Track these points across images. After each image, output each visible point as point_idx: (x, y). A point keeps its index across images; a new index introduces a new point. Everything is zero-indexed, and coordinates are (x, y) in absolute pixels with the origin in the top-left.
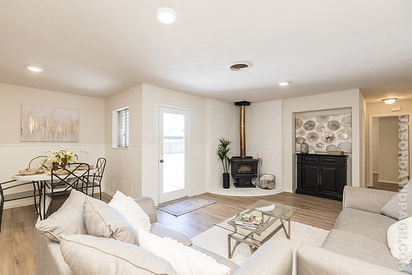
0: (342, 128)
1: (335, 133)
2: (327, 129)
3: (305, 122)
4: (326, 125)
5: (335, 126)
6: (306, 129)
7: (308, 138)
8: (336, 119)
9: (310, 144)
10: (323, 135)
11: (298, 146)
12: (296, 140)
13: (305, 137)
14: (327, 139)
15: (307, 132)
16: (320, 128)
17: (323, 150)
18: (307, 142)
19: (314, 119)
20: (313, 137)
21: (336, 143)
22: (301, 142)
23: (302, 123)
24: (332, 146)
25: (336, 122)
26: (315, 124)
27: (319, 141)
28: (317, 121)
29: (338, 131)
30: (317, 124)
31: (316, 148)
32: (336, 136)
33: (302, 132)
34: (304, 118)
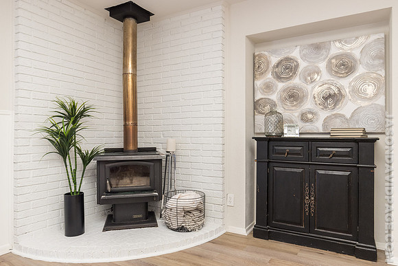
0: (361, 70)
1: (346, 83)
2: (325, 76)
3: (274, 60)
4: (322, 66)
5: (345, 66)
6: (278, 77)
7: (283, 100)
8: (347, 48)
9: (286, 114)
10: (317, 90)
11: (260, 119)
12: (256, 105)
13: (274, 97)
14: (326, 99)
15: (281, 85)
16: (310, 76)
17: (318, 128)
18: (279, 109)
19: (295, 54)
20: (294, 96)
21: (347, 108)
22: (267, 109)
23: (268, 63)
24: (337, 116)
25: (347, 55)
26: (297, 66)
27: (308, 105)
28: (304, 57)
29: (351, 78)
30: (303, 64)
31: (301, 124)
32: (347, 91)
33: (268, 87)
34: (274, 52)
